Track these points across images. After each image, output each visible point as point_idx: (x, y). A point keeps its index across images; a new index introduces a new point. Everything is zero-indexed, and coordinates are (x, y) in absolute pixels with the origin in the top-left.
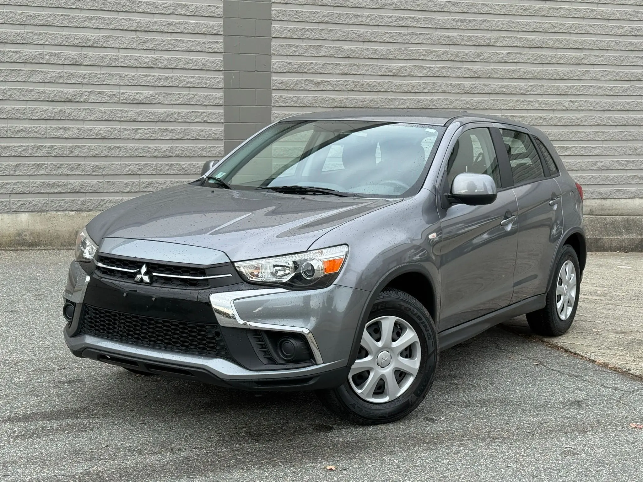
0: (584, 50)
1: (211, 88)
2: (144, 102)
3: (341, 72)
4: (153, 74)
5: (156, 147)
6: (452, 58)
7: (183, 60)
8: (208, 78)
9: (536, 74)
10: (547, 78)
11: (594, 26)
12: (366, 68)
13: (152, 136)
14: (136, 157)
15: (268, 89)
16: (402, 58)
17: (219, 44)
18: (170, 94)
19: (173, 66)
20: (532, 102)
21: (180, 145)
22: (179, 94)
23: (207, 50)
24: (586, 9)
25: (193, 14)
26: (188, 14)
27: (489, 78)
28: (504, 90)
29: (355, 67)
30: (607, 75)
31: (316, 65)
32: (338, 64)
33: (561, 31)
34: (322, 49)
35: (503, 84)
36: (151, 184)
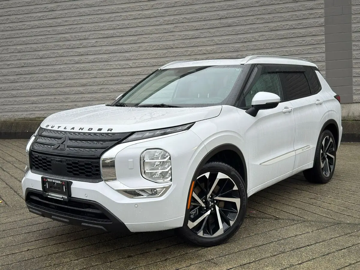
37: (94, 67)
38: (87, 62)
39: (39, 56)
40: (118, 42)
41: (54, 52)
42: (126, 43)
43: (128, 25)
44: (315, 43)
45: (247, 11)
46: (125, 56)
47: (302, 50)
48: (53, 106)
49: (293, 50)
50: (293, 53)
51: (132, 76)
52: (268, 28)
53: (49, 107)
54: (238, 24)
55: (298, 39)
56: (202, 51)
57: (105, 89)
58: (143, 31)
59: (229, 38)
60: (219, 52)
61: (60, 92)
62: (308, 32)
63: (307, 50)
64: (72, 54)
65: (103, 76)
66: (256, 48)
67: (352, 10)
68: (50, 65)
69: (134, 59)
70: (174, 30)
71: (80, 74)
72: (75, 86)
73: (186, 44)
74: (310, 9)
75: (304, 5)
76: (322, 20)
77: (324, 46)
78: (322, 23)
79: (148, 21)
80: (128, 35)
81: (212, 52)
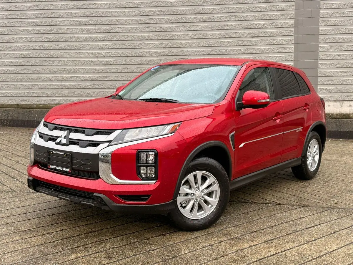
37: (64, 54)
38: (58, 48)
39: (6, 40)
40: (91, 30)
41: (22, 37)
42: (99, 32)
43: (103, 13)
44: (285, 43)
45: (222, 8)
46: (98, 45)
47: (273, 49)
48: (19, 93)
49: (264, 48)
50: (264, 51)
51: (105, 66)
52: (242, 26)
53: (14, 93)
54: (213, 20)
55: (269, 39)
56: (177, 44)
57: (75, 77)
58: (117, 20)
59: (204, 34)
60: (193, 46)
61: (27, 78)
62: (279, 32)
63: (277, 49)
64: (41, 40)
65: (74, 64)
66: (229, 44)
67: (320, 14)
68: (16, 50)
69: (107, 48)
70: (150, 22)
71: (50, 61)
72: (43, 73)
73: (161, 36)
74: (282, 10)
75: (276, 6)
76: (292, 21)
77: (293, 47)
78: (292, 25)
79: (123, 11)
80: (102, 24)
81: (187, 46)
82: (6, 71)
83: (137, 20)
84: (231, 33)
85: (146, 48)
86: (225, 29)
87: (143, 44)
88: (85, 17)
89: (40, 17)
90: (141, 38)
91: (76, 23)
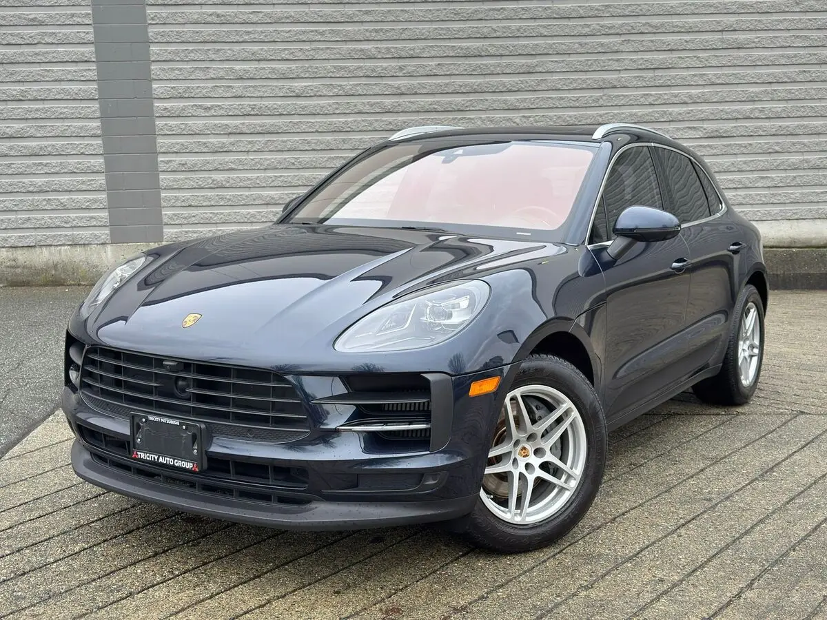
0: (538, 57)
1: (86, 118)
2: (14, 135)
3: (234, 95)
4: (23, 106)
5: (31, 182)
6: (368, 73)
7: (54, 90)
8: (83, 107)
9: (475, 87)
10: (491, 91)
11: (549, 27)
12: (263, 90)
13: (26, 171)
14: (11, 192)
15: (150, 116)
16: (306, 76)
17: (92, 71)
18: (42, 126)
19: (43, 98)
20: (473, 119)
21: (57, 179)
22: (52, 126)
23: (79, 79)
24: (537, 8)
25: (60, 42)
26: (57, 42)
27: (416, 94)
28: (436, 107)
29: (251, 89)
30: (571, 83)
31: (204, 88)
32: (231, 86)
33: (505, 35)
34: (210, 71)
35: (434, 100)
36: (29, 219)
82: (293, 163)
83: (594, 44)
84: (795, 72)
85: (612, 106)
86: (784, 63)
87: (604, 98)
88: (480, 38)
89: (376, 39)
90: (601, 84)
91: (457, 53)
